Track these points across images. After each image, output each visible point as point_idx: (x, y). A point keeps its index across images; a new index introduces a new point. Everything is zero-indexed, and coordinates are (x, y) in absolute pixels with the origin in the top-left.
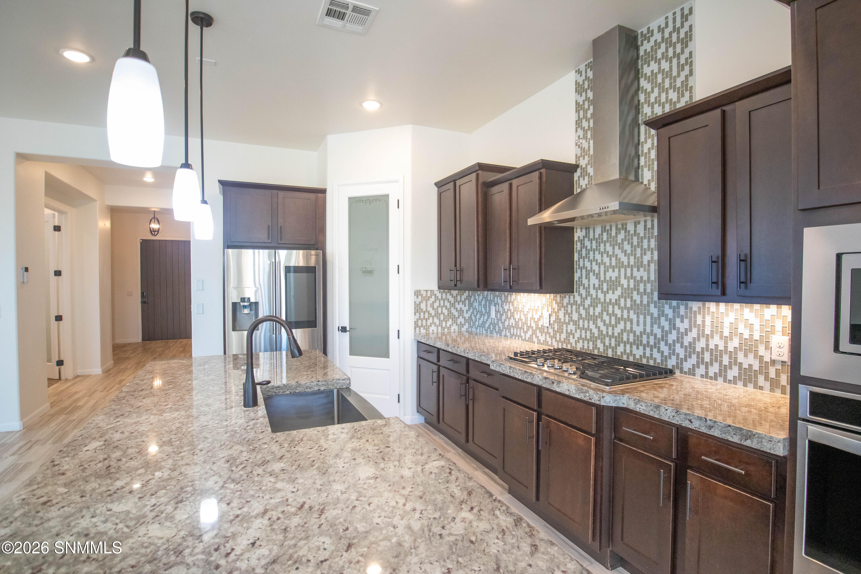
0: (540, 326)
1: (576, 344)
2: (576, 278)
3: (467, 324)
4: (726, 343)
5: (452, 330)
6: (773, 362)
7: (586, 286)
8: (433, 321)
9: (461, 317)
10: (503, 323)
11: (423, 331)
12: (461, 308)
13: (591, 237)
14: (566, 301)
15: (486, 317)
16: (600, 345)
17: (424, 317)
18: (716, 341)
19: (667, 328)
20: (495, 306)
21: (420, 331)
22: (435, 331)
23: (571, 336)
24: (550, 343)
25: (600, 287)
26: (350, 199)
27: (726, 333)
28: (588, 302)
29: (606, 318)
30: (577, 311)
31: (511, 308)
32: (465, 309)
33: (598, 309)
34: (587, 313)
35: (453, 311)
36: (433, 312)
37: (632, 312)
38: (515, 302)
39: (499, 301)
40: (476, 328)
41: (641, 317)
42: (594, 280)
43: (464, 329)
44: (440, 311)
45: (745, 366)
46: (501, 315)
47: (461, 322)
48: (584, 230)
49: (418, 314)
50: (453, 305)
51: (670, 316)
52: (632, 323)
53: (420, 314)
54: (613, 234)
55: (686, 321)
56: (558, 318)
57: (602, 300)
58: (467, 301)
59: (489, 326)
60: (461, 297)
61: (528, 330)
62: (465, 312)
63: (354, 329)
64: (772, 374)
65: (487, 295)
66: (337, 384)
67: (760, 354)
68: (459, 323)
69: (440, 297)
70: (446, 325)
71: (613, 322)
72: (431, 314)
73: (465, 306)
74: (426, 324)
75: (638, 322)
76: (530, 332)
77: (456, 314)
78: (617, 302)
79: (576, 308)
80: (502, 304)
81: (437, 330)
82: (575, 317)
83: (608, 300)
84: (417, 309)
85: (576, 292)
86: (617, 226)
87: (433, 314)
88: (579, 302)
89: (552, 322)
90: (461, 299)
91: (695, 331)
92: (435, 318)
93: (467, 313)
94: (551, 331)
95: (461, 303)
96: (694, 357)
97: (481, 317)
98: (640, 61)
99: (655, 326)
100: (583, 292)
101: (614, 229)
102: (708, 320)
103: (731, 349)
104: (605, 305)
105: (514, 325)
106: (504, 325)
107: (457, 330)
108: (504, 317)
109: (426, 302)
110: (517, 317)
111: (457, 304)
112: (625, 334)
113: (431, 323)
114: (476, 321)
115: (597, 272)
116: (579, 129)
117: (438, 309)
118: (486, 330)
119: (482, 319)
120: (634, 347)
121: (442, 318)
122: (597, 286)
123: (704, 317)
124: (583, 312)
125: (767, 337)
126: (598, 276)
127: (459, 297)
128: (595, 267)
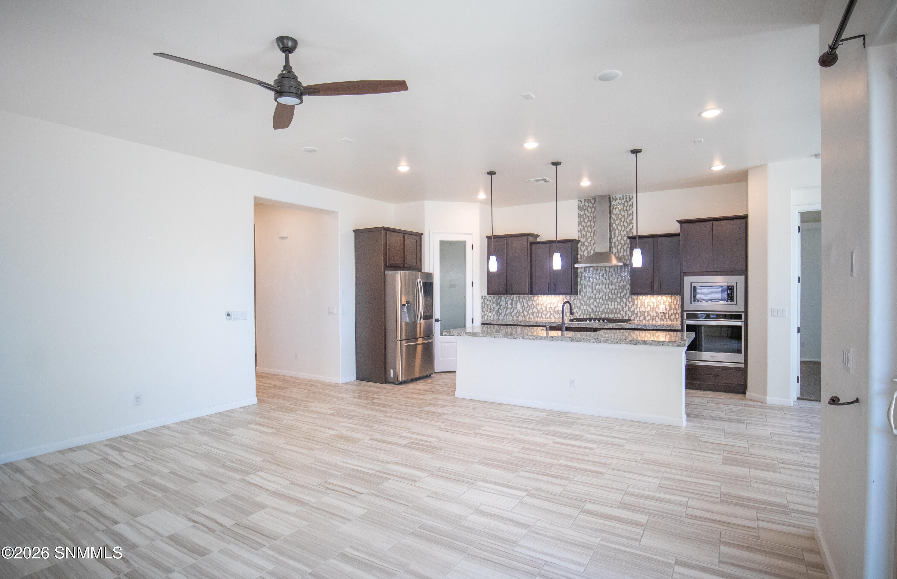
0: (556, 311)
1: (579, 317)
2: (579, 289)
3: (496, 314)
4: (646, 309)
5: (492, 318)
6: (660, 313)
7: (585, 291)
10: (527, 312)
14: (572, 298)
15: (512, 310)
17: (484, 311)
18: (643, 309)
19: (624, 306)
20: (520, 303)
25: (592, 292)
26: (440, 241)
27: (646, 306)
31: (534, 303)
32: (495, 306)
33: (592, 301)
34: (585, 303)
35: (492, 307)
37: (608, 301)
38: (537, 300)
39: (524, 300)
40: (503, 316)
42: (589, 289)
45: (652, 315)
46: (526, 308)
47: (494, 314)
55: (631, 303)
57: (593, 297)
58: (496, 302)
59: (516, 314)
61: (547, 313)
64: (660, 317)
67: (657, 311)
69: (488, 299)
71: (599, 306)
77: (493, 309)
78: (602, 298)
80: (527, 302)
83: (596, 297)
85: (579, 294)
88: (581, 298)
90: (494, 301)
91: (635, 306)
93: (496, 308)
95: (494, 303)
96: (635, 315)
97: (507, 310)
99: (619, 306)
100: (583, 294)
102: (639, 302)
103: (647, 310)
104: (595, 299)
105: (536, 312)
108: (528, 309)
109: (484, 302)
110: (539, 307)
112: (605, 310)
113: (485, 314)
114: (503, 312)
115: (590, 286)
116: (580, 226)
117: (488, 306)
118: (513, 317)
120: (610, 314)
121: (489, 311)
122: (590, 291)
123: (638, 301)
124: (583, 303)
125: (659, 306)
126: (591, 288)
127: (493, 298)
128: (590, 284)
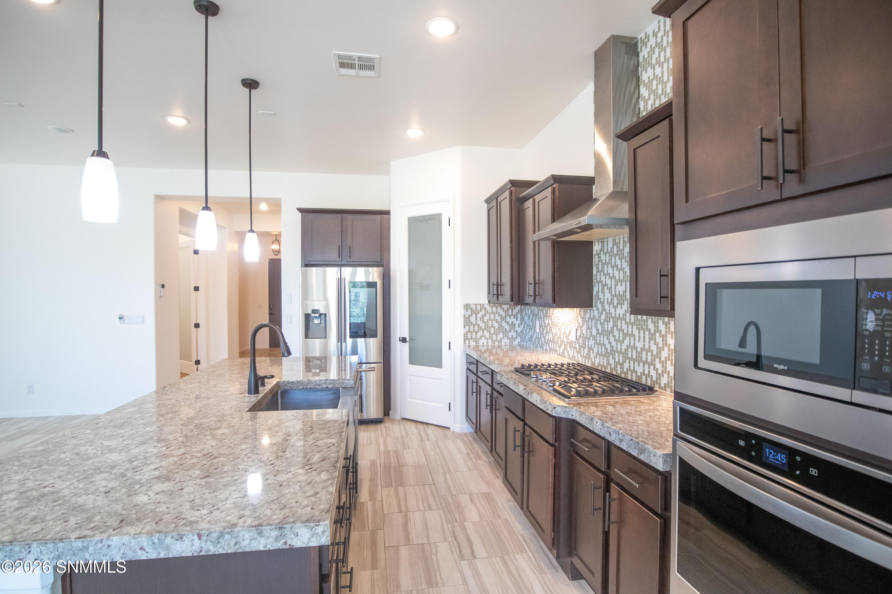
0: (570, 341)
1: (595, 360)
2: (595, 293)
3: (519, 338)
5: (503, 343)
8: (483, 334)
9: (512, 331)
10: (544, 337)
11: (473, 343)
12: (512, 322)
13: (605, 251)
14: (588, 315)
15: (533, 331)
16: (612, 361)
17: (474, 330)
20: (539, 321)
21: (469, 343)
22: (485, 344)
23: (591, 351)
24: (576, 359)
25: (612, 303)
26: (409, 219)
28: (603, 317)
29: (616, 333)
30: (596, 327)
31: (550, 322)
32: (517, 323)
34: (603, 327)
35: (504, 324)
36: (483, 326)
38: (553, 316)
39: (542, 316)
40: (526, 342)
41: (642, 332)
43: (516, 343)
44: (490, 325)
46: (544, 329)
47: (512, 336)
48: (600, 243)
49: (467, 327)
50: (504, 319)
51: (663, 333)
52: (634, 340)
53: (469, 327)
54: (621, 247)
56: (582, 333)
57: (613, 315)
58: (519, 315)
59: (535, 340)
60: (512, 311)
61: (561, 344)
62: (517, 326)
63: (412, 340)
65: (534, 309)
66: (343, 383)
68: (510, 336)
69: (490, 311)
70: (497, 339)
71: (621, 339)
72: (481, 327)
73: (517, 320)
74: (476, 337)
75: (639, 336)
76: (563, 347)
77: (508, 328)
79: (595, 323)
80: (544, 319)
81: (487, 343)
82: (594, 332)
83: (617, 316)
84: (467, 322)
85: (595, 307)
86: (624, 238)
87: (483, 328)
88: (597, 317)
89: (578, 337)
90: (512, 313)
92: (485, 331)
93: (519, 327)
94: (577, 346)
95: (512, 317)
97: (529, 331)
98: (640, 67)
99: (652, 342)
100: (600, 306)
101: (622, 242)
104: (616, 320)
105: (552, 340)
106: (545, 340)
107: (508, 343)
108: (545, 332)
109: (476, 315)
110: (554, 331)
111: (508, 317)
112: (630, 350)
113: (480, 336)
114: (526, 335)
115: (609, 286)
117: (488, 322)
118: (533, 344)
119: (530, 333)
120: (636, 363)
121: (492, 331)
122: (609, 300)
124: (599, 327)
126: (610, 290)
127: (510, 311)
128: (608, 281)
